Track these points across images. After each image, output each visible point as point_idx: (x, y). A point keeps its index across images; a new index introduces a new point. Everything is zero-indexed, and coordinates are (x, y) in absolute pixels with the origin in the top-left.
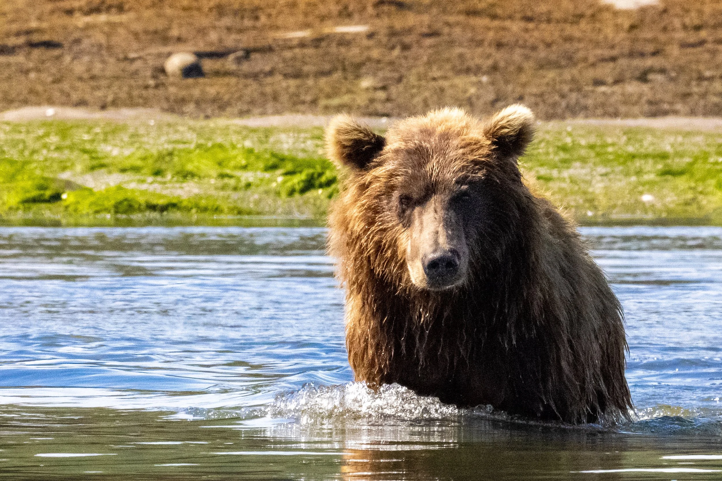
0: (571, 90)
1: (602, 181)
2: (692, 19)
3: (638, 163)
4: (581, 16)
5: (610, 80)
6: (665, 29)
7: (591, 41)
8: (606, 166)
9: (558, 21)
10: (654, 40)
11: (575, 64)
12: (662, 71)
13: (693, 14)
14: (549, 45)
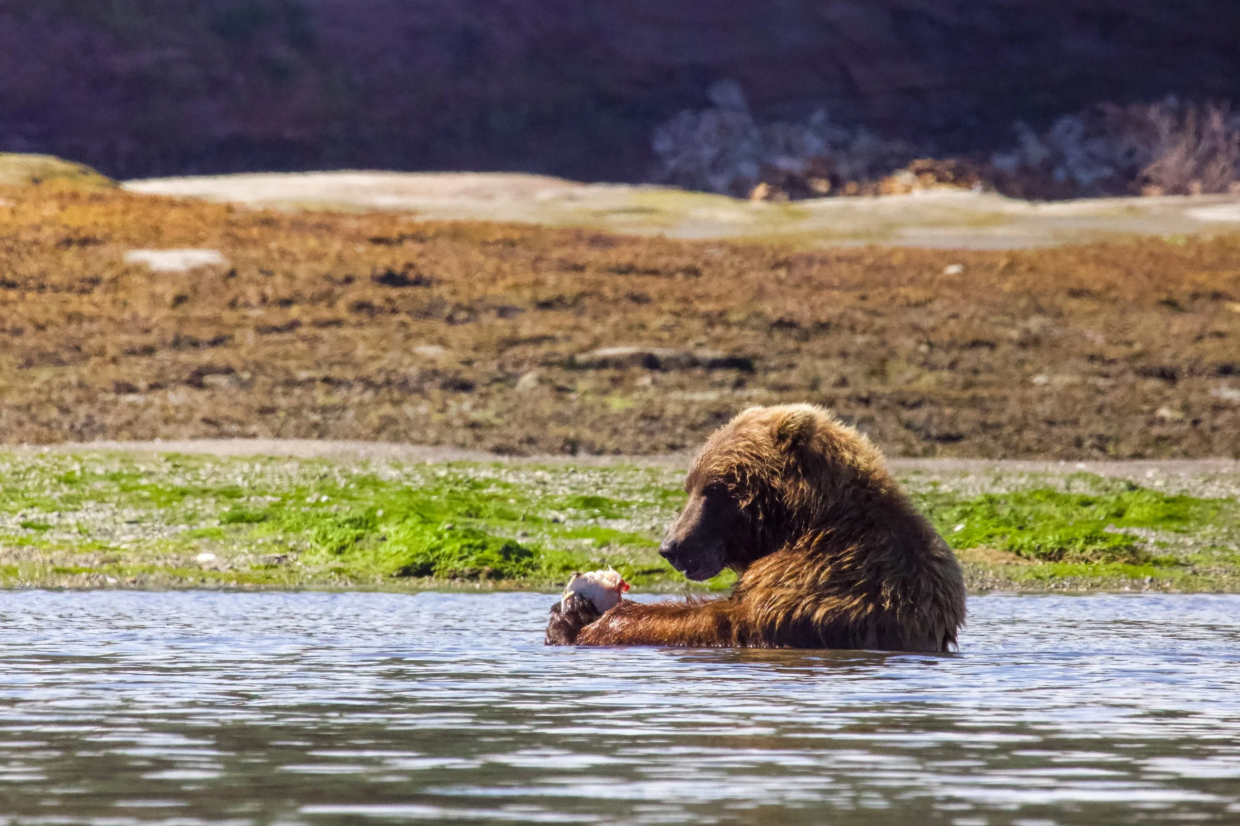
0: (79, 401)
1: (131, 531)
2: (277, 287)
3: (190, 503)
4: (95, 281)
5: (142, 384)
6: (233, 305)
7: (111, 319)
8: (137, 508)
9: (56, 289)
10: (214, 321)
11: (86, 358)
12: (228, 371)
13: (279, 279)
14: (40, 327)
